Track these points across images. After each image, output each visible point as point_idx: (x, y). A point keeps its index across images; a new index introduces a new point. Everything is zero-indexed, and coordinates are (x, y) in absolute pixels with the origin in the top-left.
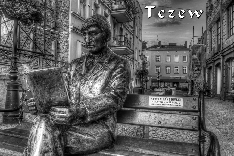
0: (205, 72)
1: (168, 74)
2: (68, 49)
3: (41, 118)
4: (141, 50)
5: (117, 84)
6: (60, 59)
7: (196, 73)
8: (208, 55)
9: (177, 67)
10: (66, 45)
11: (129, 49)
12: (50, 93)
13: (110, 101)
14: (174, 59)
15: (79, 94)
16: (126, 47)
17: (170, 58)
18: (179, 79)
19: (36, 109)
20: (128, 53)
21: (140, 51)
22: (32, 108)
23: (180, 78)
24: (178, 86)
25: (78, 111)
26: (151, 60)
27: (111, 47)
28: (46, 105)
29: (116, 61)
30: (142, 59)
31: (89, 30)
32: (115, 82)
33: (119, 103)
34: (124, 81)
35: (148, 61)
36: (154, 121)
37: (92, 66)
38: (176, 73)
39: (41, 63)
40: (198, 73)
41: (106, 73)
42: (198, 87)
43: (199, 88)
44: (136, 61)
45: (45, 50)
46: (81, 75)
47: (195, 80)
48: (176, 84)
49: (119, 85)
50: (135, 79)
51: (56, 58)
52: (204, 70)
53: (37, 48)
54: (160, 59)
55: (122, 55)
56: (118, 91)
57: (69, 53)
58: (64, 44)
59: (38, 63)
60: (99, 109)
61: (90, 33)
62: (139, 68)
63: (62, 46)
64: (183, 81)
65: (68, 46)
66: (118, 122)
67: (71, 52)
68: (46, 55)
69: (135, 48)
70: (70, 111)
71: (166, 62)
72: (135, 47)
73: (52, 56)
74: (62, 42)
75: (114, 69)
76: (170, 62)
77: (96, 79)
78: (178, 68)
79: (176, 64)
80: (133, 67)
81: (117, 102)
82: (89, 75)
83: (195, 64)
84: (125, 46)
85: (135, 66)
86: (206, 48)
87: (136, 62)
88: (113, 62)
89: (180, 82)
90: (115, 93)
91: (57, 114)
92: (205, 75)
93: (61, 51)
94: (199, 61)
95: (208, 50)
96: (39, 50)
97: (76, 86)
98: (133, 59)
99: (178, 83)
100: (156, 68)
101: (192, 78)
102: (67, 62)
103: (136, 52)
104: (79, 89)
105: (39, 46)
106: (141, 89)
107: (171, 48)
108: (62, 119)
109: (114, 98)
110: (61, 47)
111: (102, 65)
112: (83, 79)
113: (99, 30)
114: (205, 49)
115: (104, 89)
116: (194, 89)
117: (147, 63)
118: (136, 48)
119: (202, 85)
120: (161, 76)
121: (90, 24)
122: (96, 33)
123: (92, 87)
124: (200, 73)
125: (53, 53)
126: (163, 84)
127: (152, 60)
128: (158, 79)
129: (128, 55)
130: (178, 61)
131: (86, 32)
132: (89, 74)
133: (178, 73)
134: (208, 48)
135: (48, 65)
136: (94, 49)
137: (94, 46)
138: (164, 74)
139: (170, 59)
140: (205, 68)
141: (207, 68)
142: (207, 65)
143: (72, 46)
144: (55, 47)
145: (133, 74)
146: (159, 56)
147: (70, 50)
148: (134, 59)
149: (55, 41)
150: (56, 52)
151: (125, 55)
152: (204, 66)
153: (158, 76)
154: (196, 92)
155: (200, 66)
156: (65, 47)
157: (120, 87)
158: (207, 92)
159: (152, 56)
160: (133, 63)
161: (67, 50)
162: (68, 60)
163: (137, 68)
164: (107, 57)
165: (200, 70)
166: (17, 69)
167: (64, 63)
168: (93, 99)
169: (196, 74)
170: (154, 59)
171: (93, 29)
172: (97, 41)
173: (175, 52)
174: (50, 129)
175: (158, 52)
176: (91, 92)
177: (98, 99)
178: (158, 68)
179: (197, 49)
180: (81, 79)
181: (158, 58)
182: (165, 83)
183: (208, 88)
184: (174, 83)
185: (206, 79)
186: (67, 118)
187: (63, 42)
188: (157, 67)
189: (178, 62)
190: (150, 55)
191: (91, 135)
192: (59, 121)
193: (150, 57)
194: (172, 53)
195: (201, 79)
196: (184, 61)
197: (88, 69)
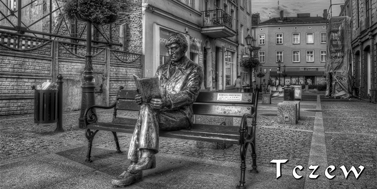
0: (350, 61)
1: (297, 64)
2: (142, 35)
3: (146, 105)
4: (250, 29)
5: (191, 85)
6: (131, 49)
7: (335, 61)
8: (355, 32)
9: (311, 53)
10: (138, 29)
11: (228, 30)
12: (151, 91)
13: (187, 96)
14: (306, 39)
15: (166, 92)
16: (224, 28)
17: (299, 37)
18: (315, 71)
19: (142, 101)
20: (228, 35)
21: (248, 30)
22: (139, 100)
23: (317, 69)
24: (313, 82)
25: (166, 102)
26: (268, 42)
27: (202, 28)
28: (149, 98)
29: (191, 67)
30: (249, 43)
31: (171, 46)
32: (190, 83)
33: (193, 97)
34: (197, 82)
35: (263, 43)
36: (221, 111)
37: (174, 72)
38: (310, 61)
39: (109, 57)
40: (338, 62)
41: (184, 77)
42: (340, 83)
43: (341, 85)
44: (242, 45)
45: (111, 38)
46: (166, 78)
47: (335, 73)
48: (309, 79)
49: (192, 85)
50: (241, 73)
51: (126, 48)
52: (349, 57)
53: (100, 35)
54: (282, 40)
55: (220, 38)
56: (192, 89)
57: (144, 40)
58: (135, 29)
59: (105, 57)
60: (179, 101)
61: (172, 48)
62: (247, 56)
63: (134, 32)
64: (322, 75)
65: (142, 31)
66: (194, 113)
67: (146, 39)
68: (114, 45)
69: (239, 26)
70: (162, 101)
71: (293, 44)
72: (239, 24)
73: (121, 45)
74: (133, 26)
75: (189, 74)
76: (299, 44)
77: (177, 81)
78: (313, 53)
79: (310, 47)
80: (238, 54)
81: (191, 97)
82: (172, 79)
83: (334, 48)
84: (222, 26)
85: (240, 53)
86: (351, 22)
87: (242, 47)
88: (189, 69)
89: (317, 76)
90: (190, 91)
91: (155, 102)
92: (351, 65)
93: (131, 39)
94: (339, 43)
95: (354, 25)
96: (102, 37)
97: (163, 86)
98: (237, 42)
99: (313, 78)
100: (276, 55)
101: (330, 70)
102: (140, 53)
103: (242, 32)
104: (166, 88)
105: (102, 32)
106: (248, 88)
107: (301, 21)
108: (158, 105)
109: (189, 94)
110: (132, 33)
111: (181, 71)
112: (168, 81)
113: (178, 45)
114: (349, 23)
115: (182, 88)
116: (333, 87)
117: (259, 48)
118: (242, 26)
119: (346, 81)
120: (285, 66)
121: (172, 42)
122: (176, 48)
123: (174, 87)
124: (342, 62)
125: (121, 41)
126: (289, 80)
127: (270, 42)
128: (278, 72)
129: (229, 38)
130: (313, 42)
131: (169, 47)
132: (172, 77)
133: (313, 61)
134: (354, 22)
135: (116, 58)
136: (176, 59)
137: (175, 57)
138: (290, 63)
139: (299, 39)
140: (350, 53)
141: (353, 53)
142: (353, 48)
143: (147, 31)
144: (125, 33)
145: (237, 66)
146: (281, 36)
147: (144, 36)
148: (239, 43)
149: (124, 25)
150: (126, 40)
151: (225, 37)
152: (348, 50)
153: (279, 68)
154: (336, 91)
155: (343, 51)
156: (137, 33)
157: (193, 86)
158: (354, 92)
159: (269, 36)
160: (237, 49)
161: (141, 37)
162: (142, 50)
163: (244, 56)
164: (185, 64)
165: (343, 57)
166: (92, 68)
167: (137, 54)
168: (175, 95)
169: (336, 63)
170: (274, 40)
171: (173, 46)
172: (177, 53)
173: (307, 27)
174: (151, 111)
175: (279, 28)
176: (174, 91)
177: (178, 94)
178: (279, 55)
179: (337, 24)
180: (167, 81)
181: (279, 38)
182: (291, 77)
183: (355, 85)
184: (307, 77)
185: (353, 71)
186: (160, 105)
187: (135, 26)
188: (278, 53)
189: (313, 44)
190: (267, 34)
191: (175, 118)
192: (156, 107)
193: (267, 37)
194: (302, 29)
195: (343, 71)
196: (322, 41)
197: (171, 74)
